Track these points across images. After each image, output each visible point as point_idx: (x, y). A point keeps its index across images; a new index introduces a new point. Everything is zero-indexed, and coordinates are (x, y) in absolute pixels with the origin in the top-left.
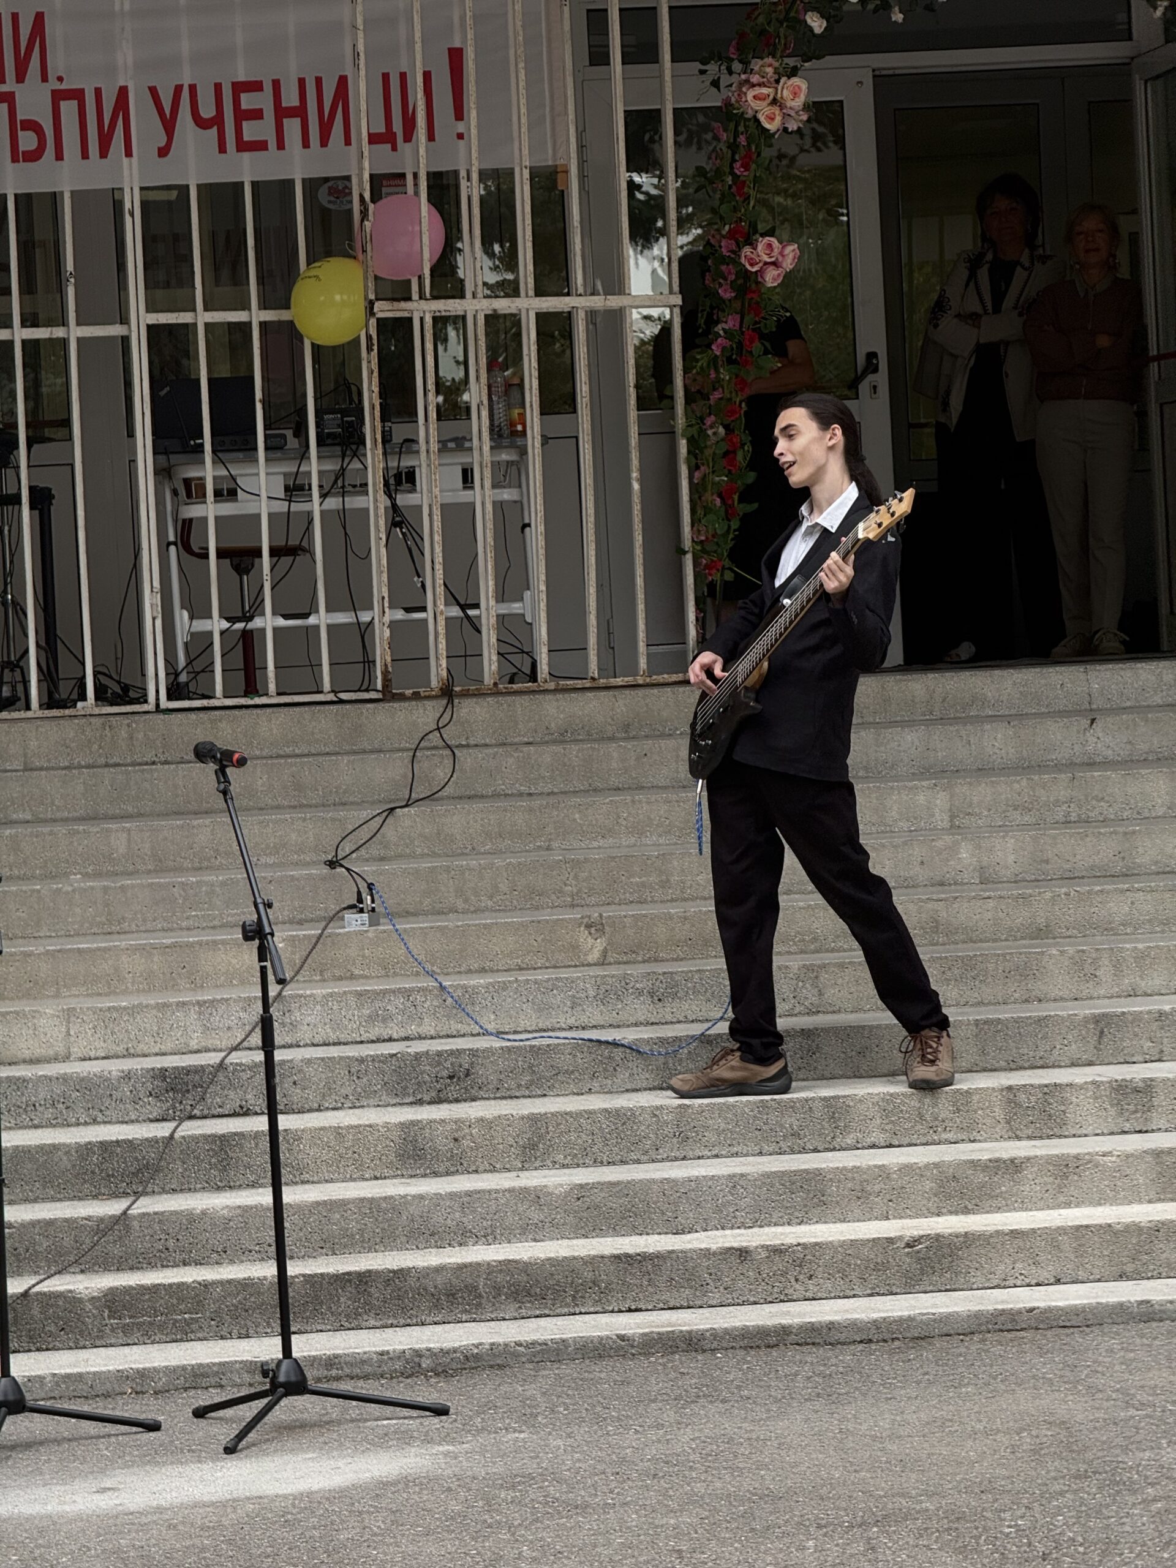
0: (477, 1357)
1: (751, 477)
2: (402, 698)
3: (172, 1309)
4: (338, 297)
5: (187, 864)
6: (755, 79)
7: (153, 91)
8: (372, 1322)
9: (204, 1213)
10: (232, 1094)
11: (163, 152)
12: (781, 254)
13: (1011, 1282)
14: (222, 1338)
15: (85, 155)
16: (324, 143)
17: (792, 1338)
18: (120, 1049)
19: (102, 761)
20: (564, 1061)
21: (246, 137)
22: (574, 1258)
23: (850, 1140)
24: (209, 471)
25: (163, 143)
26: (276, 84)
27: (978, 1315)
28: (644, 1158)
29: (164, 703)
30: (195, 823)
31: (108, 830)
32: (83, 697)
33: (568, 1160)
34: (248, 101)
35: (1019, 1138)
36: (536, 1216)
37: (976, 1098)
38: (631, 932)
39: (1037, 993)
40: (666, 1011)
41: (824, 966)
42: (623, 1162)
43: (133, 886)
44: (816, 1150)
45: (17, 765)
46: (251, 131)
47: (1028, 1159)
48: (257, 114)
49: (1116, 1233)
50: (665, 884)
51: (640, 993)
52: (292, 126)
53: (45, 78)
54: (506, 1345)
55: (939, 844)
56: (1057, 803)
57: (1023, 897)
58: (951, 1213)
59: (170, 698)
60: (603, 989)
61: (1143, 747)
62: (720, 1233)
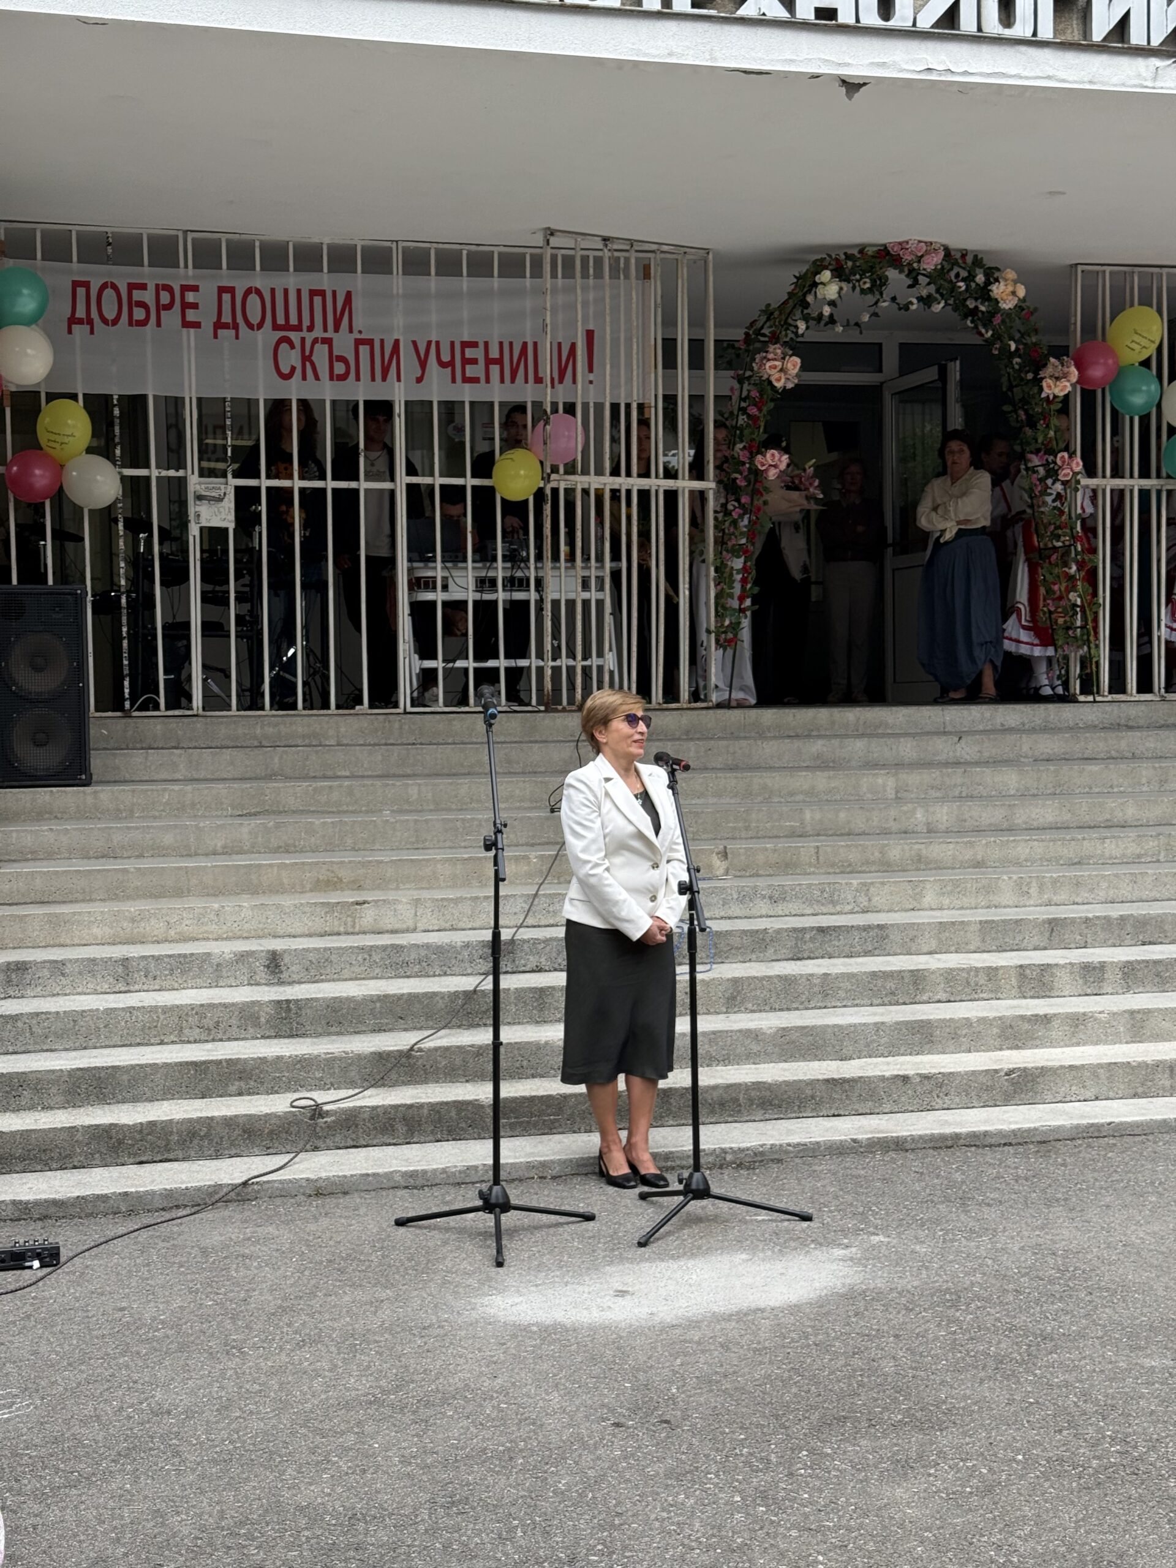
0: (762, 1154)
1: (756, 590)
2: (557, 711)
3: (542, 1113)
4: (522, 472)
5: (454, 807)
6: (771, 356)
7: (414, 343)
8: (671, 1122)
9: (547, 1043)
10: (531, 958)
11: (419, 380)
12: (780, 460)
13: (1068, 1099)
14: (574, 1132)
15: (373, 379)
16: (513, 380)
17: (962, 1142)
18: (448, 925)
19: (383, 741)
20: (736, 941)
21: (468, 375)
22: (800, 1081)
23: (925, 998)
24: (438, 571)
25: (419, 375)
26: (486, 344)
27: (1077, 1127)
28: (801, 1007)
29: (409, 709)
30: (460, 781)
31: (407, 784)
32: (361, 703)
33: (755, 1008)
34: (469, 353)
35: (1025, 997)
36: (755, 1048)
37: (1001, 972)
38: (743, 858)
39: (994, 902)
40: (779, 909)
41: (872, 883)
42: (788, 1009)
43: (431, 820)
44: (905, 1004)
45: (333, 742)
46: (471, 372)
47: (1055, 1015)
48: (474, 361)
49: (1133, 1068)
50: (747, 828)
51: (764, 897)
52: (495, 369)
53: (351, 331)
54: (781, 1145)
55: (905, 808)
56: (955, 786)
57: (969, 842)
58: (1008, 1048)
59: (413, 705)
60: (743, 893)
61: (986, 754)
62: (869, 1060)
